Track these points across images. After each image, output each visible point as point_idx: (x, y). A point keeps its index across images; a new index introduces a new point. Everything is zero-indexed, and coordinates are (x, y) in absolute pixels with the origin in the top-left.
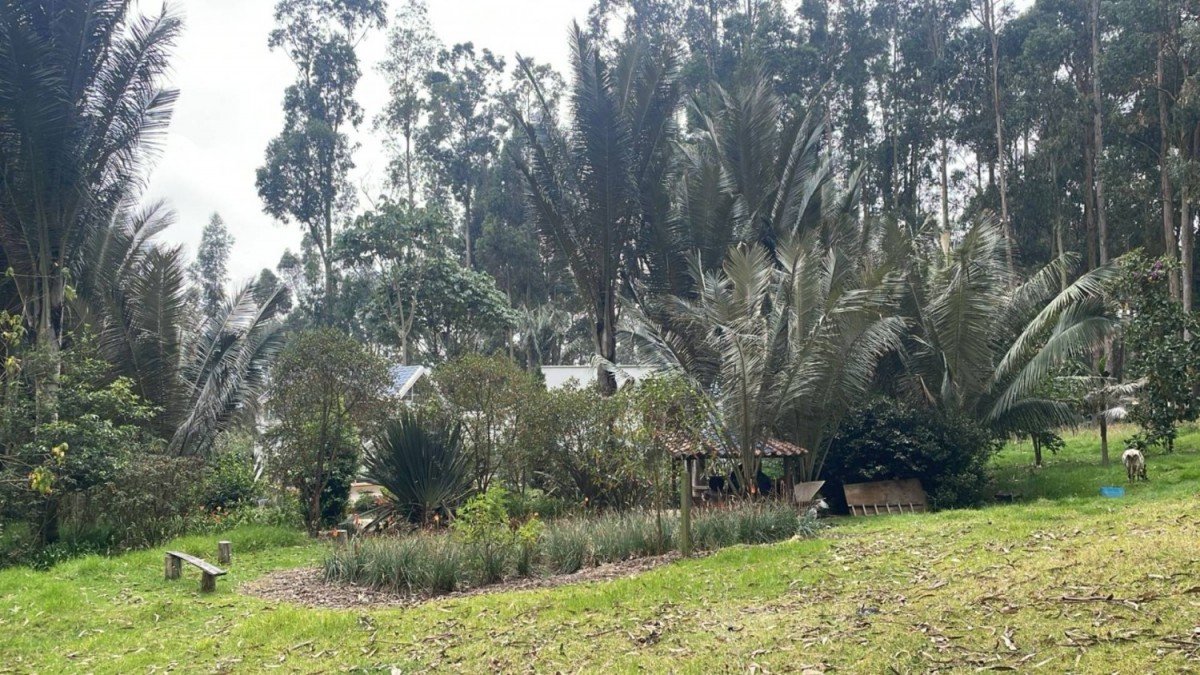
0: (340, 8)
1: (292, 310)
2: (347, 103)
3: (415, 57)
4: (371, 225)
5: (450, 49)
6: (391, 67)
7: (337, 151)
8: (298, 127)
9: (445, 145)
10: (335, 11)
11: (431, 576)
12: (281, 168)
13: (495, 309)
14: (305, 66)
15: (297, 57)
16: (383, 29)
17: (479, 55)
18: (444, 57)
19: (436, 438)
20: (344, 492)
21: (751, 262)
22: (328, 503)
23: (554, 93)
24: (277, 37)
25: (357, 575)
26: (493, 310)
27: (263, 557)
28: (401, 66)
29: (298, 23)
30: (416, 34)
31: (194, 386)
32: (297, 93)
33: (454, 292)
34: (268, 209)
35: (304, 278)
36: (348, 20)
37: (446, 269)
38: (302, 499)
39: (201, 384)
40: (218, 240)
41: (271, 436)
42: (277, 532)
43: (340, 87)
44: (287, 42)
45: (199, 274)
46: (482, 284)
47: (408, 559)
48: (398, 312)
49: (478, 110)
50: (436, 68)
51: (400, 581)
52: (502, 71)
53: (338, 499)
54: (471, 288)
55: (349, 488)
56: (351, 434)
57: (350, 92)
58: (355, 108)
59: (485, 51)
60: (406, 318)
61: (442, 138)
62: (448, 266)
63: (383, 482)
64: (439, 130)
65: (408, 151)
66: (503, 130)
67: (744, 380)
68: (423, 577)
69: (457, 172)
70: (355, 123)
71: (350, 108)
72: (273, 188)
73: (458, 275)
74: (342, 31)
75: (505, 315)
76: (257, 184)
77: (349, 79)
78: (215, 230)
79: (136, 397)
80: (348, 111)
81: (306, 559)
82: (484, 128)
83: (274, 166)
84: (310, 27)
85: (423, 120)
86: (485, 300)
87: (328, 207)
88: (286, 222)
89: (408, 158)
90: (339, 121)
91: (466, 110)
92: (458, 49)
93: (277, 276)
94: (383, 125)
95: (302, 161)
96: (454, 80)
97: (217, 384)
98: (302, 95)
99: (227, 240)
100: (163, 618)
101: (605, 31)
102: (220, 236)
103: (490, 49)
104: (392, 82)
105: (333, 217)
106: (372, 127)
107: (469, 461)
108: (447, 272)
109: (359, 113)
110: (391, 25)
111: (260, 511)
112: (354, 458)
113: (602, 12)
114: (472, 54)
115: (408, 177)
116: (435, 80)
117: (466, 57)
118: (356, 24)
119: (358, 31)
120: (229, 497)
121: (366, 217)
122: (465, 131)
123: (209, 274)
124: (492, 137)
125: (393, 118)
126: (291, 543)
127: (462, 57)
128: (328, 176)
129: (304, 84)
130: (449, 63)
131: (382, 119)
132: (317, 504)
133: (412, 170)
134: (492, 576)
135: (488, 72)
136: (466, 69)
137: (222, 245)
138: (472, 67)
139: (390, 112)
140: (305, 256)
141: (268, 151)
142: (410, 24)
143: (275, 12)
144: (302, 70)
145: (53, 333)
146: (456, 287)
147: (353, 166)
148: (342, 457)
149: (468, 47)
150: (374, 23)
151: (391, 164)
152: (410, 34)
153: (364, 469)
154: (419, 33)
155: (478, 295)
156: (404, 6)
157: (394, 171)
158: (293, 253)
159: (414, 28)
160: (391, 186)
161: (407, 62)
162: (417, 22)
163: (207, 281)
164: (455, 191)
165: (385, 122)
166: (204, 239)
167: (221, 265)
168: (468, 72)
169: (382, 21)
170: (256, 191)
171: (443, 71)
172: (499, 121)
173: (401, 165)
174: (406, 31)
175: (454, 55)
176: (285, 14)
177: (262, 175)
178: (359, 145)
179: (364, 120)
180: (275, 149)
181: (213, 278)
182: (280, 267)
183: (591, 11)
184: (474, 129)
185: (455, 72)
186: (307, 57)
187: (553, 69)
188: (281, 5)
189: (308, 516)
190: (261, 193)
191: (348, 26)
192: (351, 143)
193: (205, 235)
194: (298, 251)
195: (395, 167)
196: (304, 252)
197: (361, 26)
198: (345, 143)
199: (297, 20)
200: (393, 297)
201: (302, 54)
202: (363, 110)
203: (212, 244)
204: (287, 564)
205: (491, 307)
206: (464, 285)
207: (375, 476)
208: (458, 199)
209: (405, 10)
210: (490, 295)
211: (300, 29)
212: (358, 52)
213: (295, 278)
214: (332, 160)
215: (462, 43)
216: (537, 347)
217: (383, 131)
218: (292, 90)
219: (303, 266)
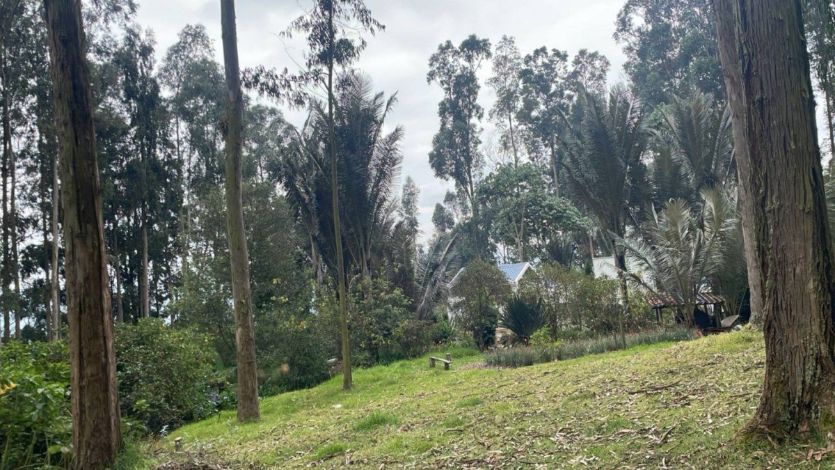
0: (464, 52)
1: (455, 226)
2: (474, 107)
3: (510, 71)
4: (493, 180)
5: (532, 54)
6: (496, 80)
7: (470, 136)
8: (448, 126)
9: (534, 114)
10: (462, 54)
11: (524, 361)
12: (442, 151)
13: (572, 219)
14: (448, 89)
15: (443, 85)
16: (490, 60)
17: (550, 53)
18: (528, 59)
19: (530, 306)
20: (492, 332)
21: (677, 208)
22: (486, 338)
23: (602, 70)
24: (431, 76)
25: (498, 363)
26: (570, 220)
27: (463, 359)
28: (502, 78)
29: (442, 65)
30: (509, 57)
31: (421, 287)
32: (445, 105)
33: (545, 212)
34: (437, 175)
35: (459, 206)
36: (469, 58)
37: (540, 199)
38: (475, 337)
39: (425, 285)
40: (411, 192)
41: (457, 306)
42: (466, 350)
43: (469, 97)
44: (437, 77)
45: (403, 212)
46: (562, 205)
47: (515, 355)
48: (514, 228)
49: (553, 88)
50: (524, 67)
51: (513, 363)
52: (566, 61)
53: (491, 336)
54: (555, 209)
55: (495, 330)
56: (494, 305)
57: (475, 99)
58: (478, 108)
59: (554, 50)
60: (519, 231)
61: (532, 109)
62: (540, 197)
63: (509, 327)
64: (530, 105)
65: (511, 128)
66: (570, 97)
67: (676, 269)
68: (521, 362)
69: (543, 129)
70: (479, 118)
71: (475, 109)
72: (438, 163)
73: (547, 202)
74: (467, 64)
75: (578, 222)
76: (430, 162)
77: (473, 91)
78: (409, 187)
79: (403, 296)
80: (474, 111)
81: (479, 360)
82: (558, 99)
83: (437, 150)
84: (449, 66)
85: (520, 105)
86: (565, 215)
87: (469, 168)
88: (447, 180)
89: (512, 132)
90: (470, 116)
91: (545, 89)
92: (537, 52)
93: (444, 206)
94: (495, 116)
95: (452, 145)
96: (536, 72)
97: (433, 285)
98: (448, 105)
99: (416, 191)
100: (437, 375)
101: (630, 25)
102: (412, 189)
103: (557, 49)
104: (497, 89)
105: (472, 174)
106: (489, 117)
107: (547, 316)
108: (540, 201)
109: (481, 111)
110: (494, 55)
111: (457, 343)
112: (495, 316)
113: (627, 13)
114: (546, 53)
115: (513, 143)
116: (525, 74)
117: (542, 56)
118: (474, 58)
119: (476, 63)
120: (443, 337)
121: (490, 176)
122: (546, 103)
123: (408, 212)
124: (564, 104)
125: (500, 110)
126: (472, 355)
127: (540, 57)
128: (467, 150)
129: (449, 101)
130: (532, 62)
131: (494, 112)
132: (481, 338)
133: (515, 138)
134: (547, 359)
135: (558, 62)
136: (543, 63)
137: (414, 194)
138: (546, 61)
139: (498, 107)
140: (458, 192)
141: (434, 142)
142: (505, 52)
143: (429, 63)
144: (446, 93)
145: (368, 271)
146: (546, 209)
147: (480, 142)
148: (489, 316)
149: (543, 50)
150: (484, 56)
151: (502, 137)
152: (505, 58)
153: (500, 322)
154: (511, 56)
155: (560, 212)
156: (500, 42)
157: (504, 141)
158: (451, 192)
159: (507, 54)
160: (503, 150)
161: (505, 75)
162: (509, 50)
163: (407, 216)
164: (544, 140)
165: (496, 113)
166: (404, 192)
167: (414, 206)
168: (544, 65)
169: (489, 55)
170: (429, 166)
171: (529, 68)
172: (567, 92)
173: (508, 138)
174: (503, 57)
175: (534, 56)
176: (435, 63)
177: (432, 156)
178: (482, 129)
179: (484, 115)
180: (437, 140)
181: (411, 214)
182: (445, 201)
183: (619, 16)
184: (552, 100)
185: (536, 67)
186: (449, 85)
187: (599, 54)
188: (432, 59)
189: (478, 344)
190: (432, 166)
191: (470, 61)
192: (477, 130)
193: (404, 190)
194: (454, 190)
195: (505, 138)
196: (457, 190)
197: (477, 59)
198: (475, 129)
199: (441, 63)
200: (510, 219)
201: (446, 83)
202: (483, 109)
203: (408, 194)
204: (472, 361)
205: (568, 218)
206: (551, 208)
207: (505, 325)
208: (546, 146)
209: (501, 44)
210: (567, 211)
211: (443, 68)
212: (477, 75)
213: (454, 206)
214: (468, 142)
215: (539, 48)
216: (603, 238)
217: (495, 119)
218: (442, 104)
219: (458, 199)
